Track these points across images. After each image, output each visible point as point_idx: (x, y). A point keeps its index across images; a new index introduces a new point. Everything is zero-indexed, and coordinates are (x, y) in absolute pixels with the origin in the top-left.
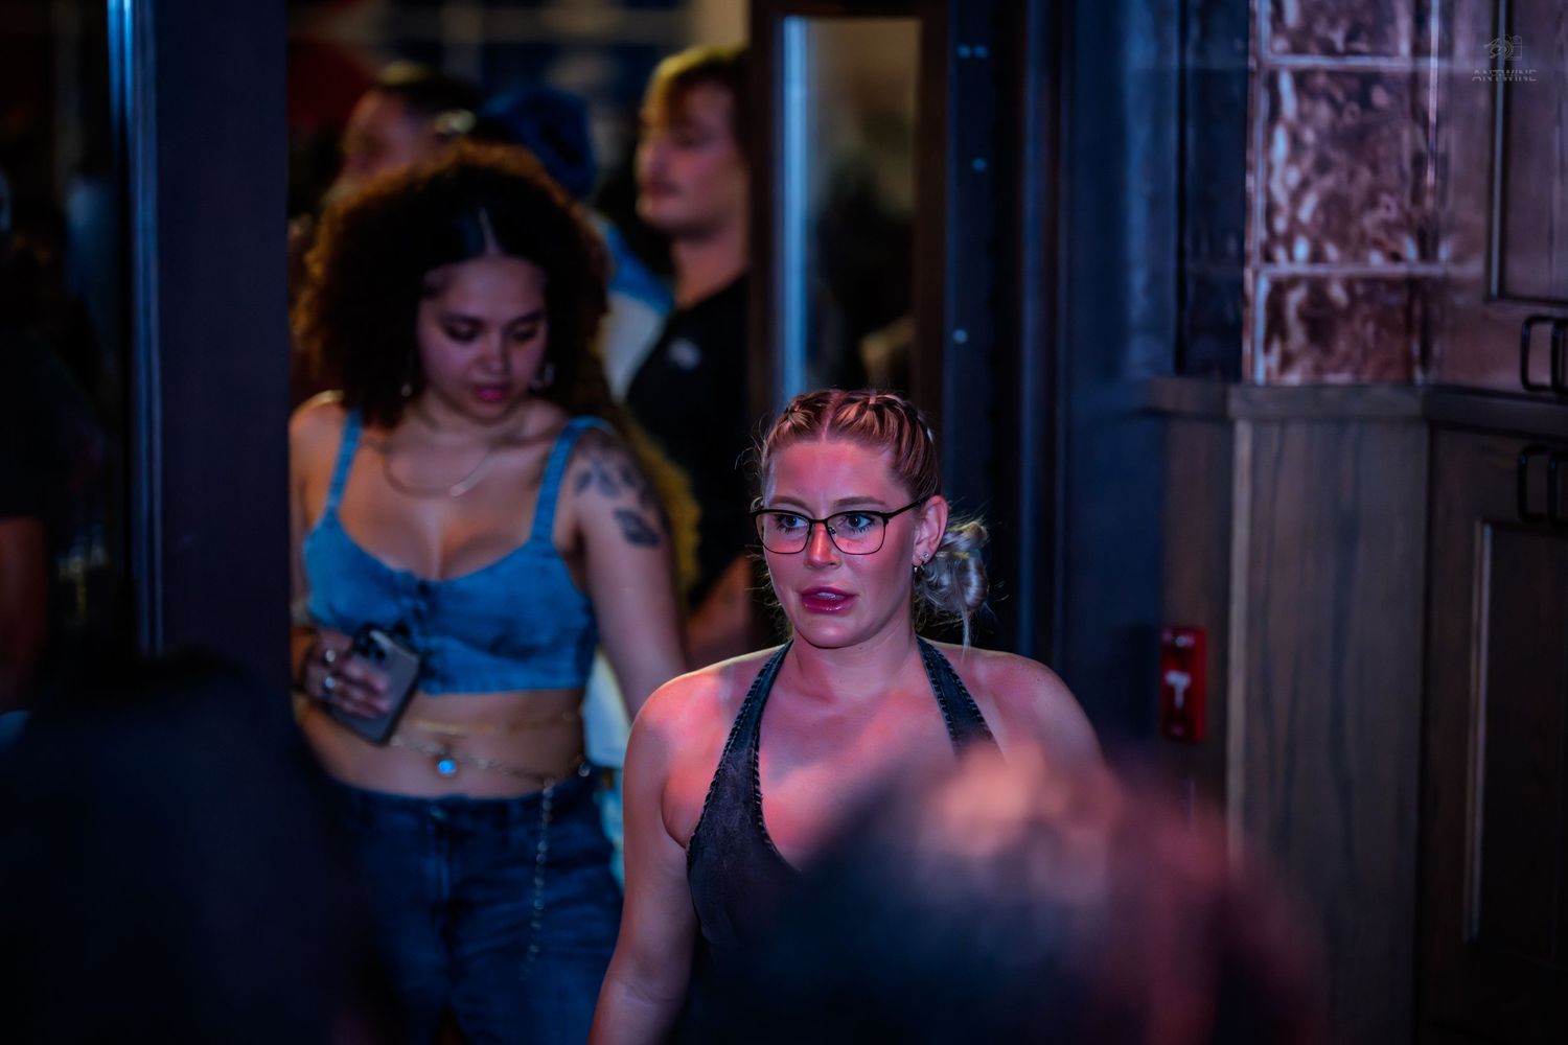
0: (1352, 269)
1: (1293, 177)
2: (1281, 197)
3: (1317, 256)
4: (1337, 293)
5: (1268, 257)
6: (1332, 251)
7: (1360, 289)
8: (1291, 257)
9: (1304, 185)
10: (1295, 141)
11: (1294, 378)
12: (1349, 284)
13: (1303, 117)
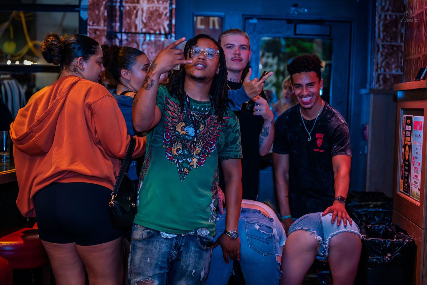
0: (390, 73)
1: (381, 59)
2: (379, 62)
3: (385, 71)
4: (388, 76)
5: (377, 71)
6: (387, 70)
7: (391, 76)
8: (381, 71)
9: (383, 61)
10: (382, 55)
11: (381, 88)
12: (390, 75)
13: (383, 51)
